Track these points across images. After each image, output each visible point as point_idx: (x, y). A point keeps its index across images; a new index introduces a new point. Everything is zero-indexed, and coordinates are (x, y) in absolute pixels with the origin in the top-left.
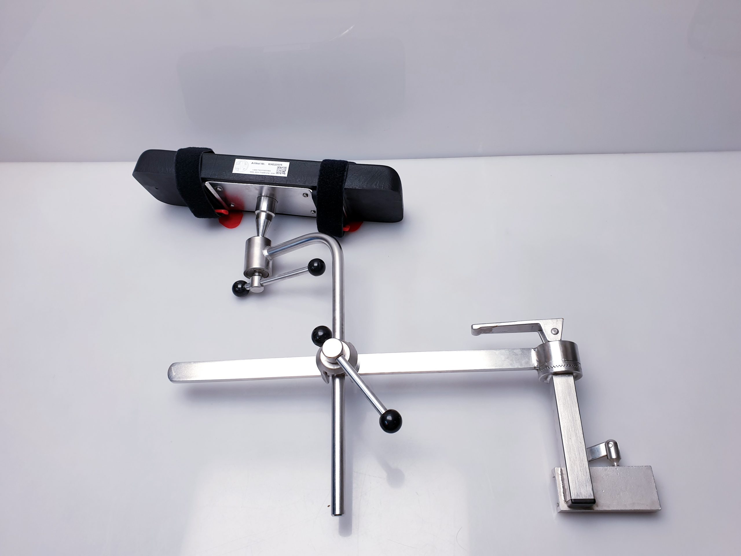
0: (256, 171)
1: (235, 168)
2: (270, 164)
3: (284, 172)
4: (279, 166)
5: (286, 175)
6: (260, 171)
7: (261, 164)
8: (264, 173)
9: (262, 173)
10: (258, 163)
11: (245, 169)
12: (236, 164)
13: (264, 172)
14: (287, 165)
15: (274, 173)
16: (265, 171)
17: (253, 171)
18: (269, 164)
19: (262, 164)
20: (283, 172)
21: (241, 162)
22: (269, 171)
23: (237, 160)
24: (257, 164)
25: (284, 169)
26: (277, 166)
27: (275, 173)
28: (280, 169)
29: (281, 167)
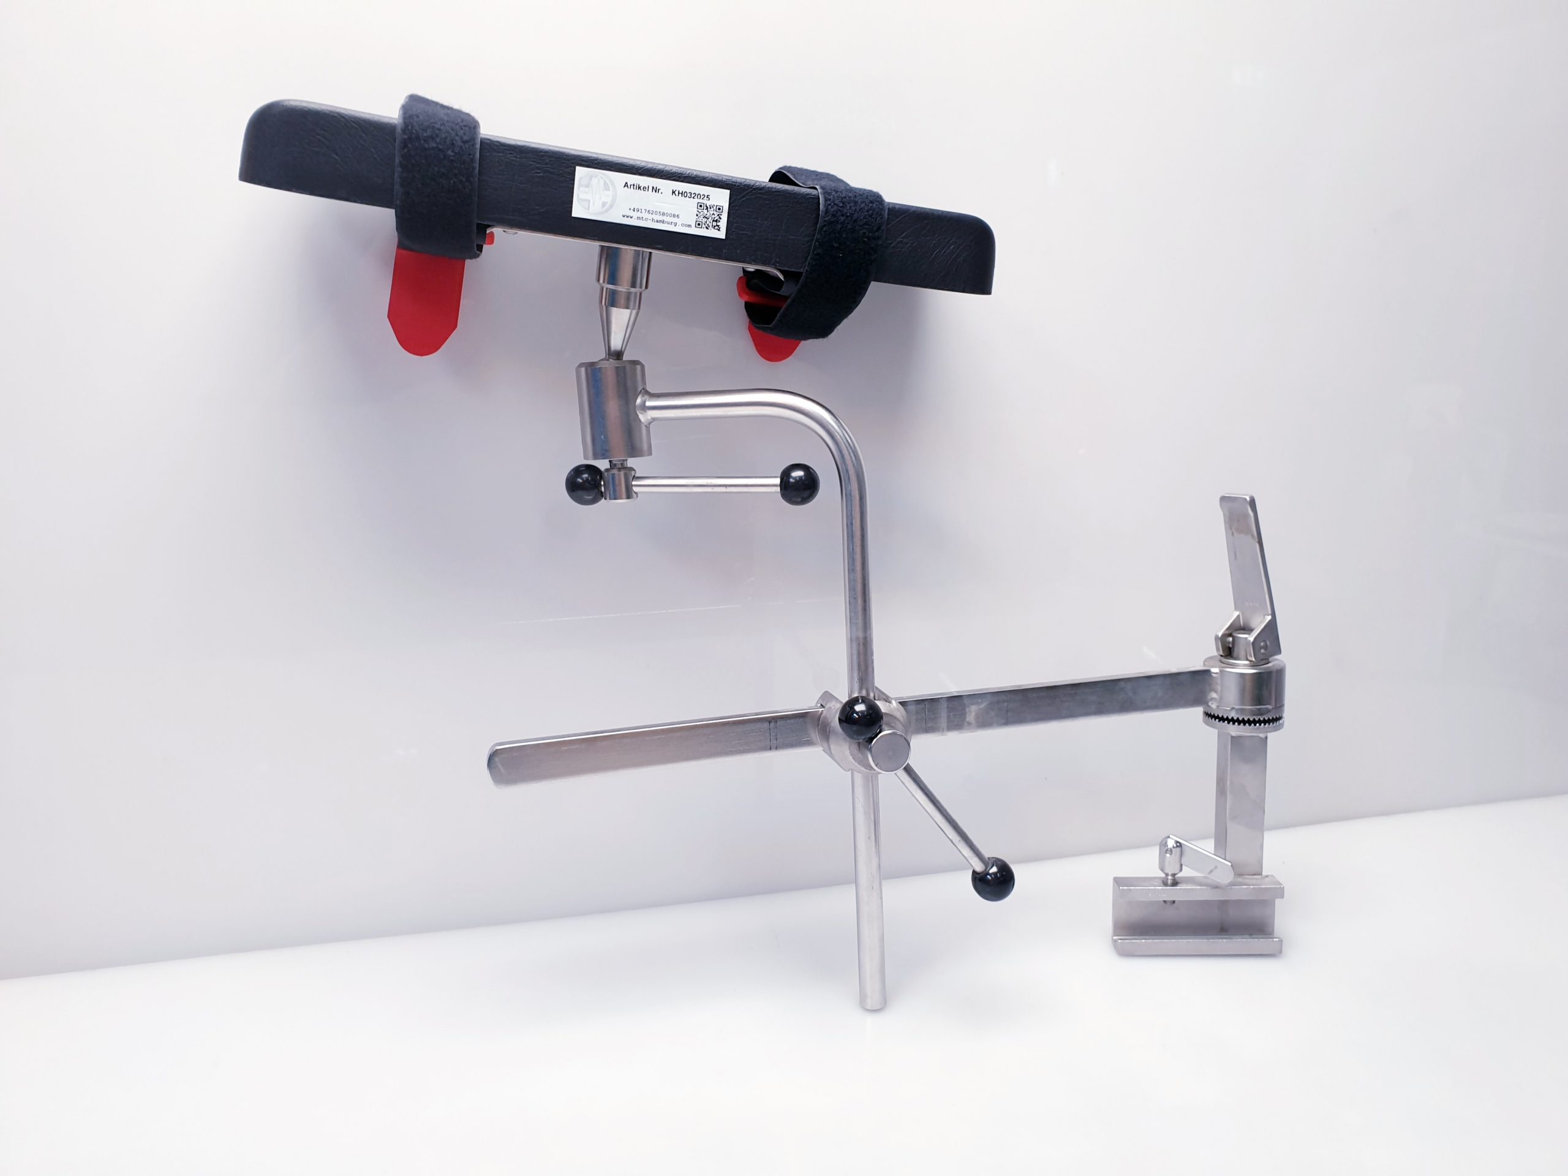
0: (640, 215)
1: (578, 201)
2: (677, 193)
3: (716, 221)
4: (701, 201)
5: (721, 234)
6: (650, 216)
7: (651, 189)
8: (663, 222)
9: (657, 221)
10: (642, 185)
11: (608, 206)
12: (580, 185)
13: (661, 218)
14: (721, 198)
15: (690, 226)
16: (663, 214)
17: (631, 213)
18: (673, 192)
19: (656, 190)
20: (715, 224)
21: (593, 178)
22: (674, 216)
23: (580, 171)
24: (639, 188)
25: (715, 213)
26: (696, 200)
27: (693, 225)
28: (705, 211)
29: (709, 203)
